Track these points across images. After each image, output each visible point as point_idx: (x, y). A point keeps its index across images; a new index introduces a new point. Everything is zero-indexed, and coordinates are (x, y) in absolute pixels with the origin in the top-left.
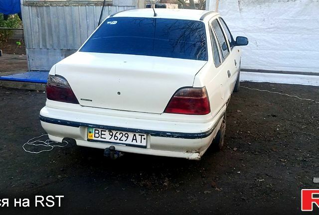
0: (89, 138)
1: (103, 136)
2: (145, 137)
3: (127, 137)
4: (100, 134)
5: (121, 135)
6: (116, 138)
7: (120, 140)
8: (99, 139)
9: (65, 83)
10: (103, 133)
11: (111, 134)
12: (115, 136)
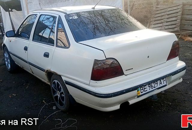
0: (138, 95)
1: (145, 90)
2: (165, 79)
3: (157, 84)
4: (143, 89)
5: (154, 83)
6: (152, 87)
7: (154, 87)
8: (144, 93)
9: (116, 62)
10: (145, 87)
11: (149, 86)
12: (152, 86)
